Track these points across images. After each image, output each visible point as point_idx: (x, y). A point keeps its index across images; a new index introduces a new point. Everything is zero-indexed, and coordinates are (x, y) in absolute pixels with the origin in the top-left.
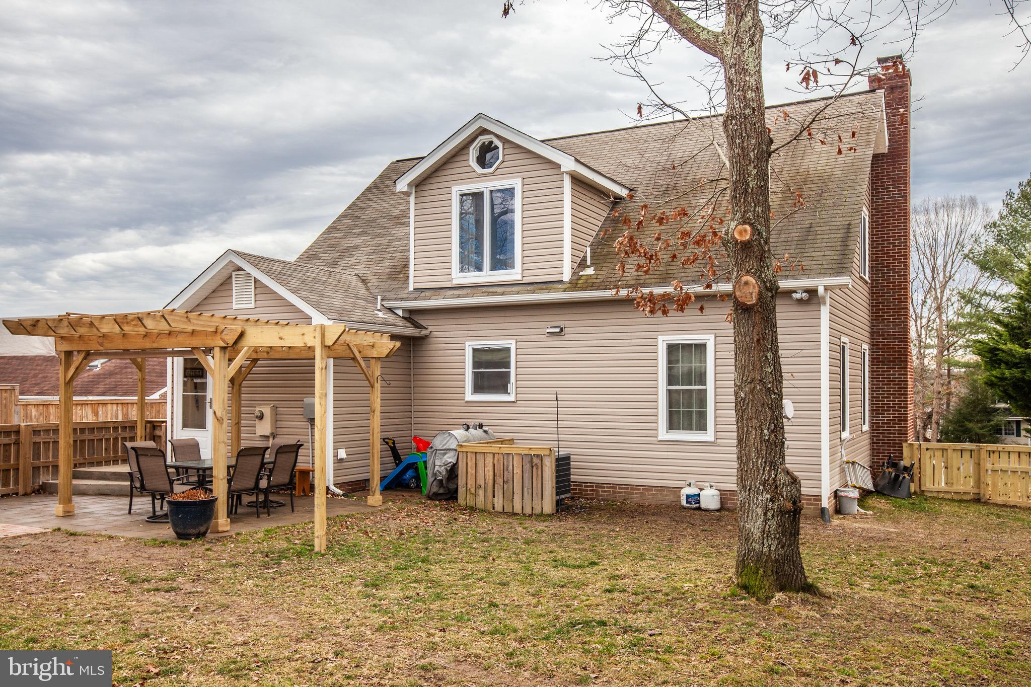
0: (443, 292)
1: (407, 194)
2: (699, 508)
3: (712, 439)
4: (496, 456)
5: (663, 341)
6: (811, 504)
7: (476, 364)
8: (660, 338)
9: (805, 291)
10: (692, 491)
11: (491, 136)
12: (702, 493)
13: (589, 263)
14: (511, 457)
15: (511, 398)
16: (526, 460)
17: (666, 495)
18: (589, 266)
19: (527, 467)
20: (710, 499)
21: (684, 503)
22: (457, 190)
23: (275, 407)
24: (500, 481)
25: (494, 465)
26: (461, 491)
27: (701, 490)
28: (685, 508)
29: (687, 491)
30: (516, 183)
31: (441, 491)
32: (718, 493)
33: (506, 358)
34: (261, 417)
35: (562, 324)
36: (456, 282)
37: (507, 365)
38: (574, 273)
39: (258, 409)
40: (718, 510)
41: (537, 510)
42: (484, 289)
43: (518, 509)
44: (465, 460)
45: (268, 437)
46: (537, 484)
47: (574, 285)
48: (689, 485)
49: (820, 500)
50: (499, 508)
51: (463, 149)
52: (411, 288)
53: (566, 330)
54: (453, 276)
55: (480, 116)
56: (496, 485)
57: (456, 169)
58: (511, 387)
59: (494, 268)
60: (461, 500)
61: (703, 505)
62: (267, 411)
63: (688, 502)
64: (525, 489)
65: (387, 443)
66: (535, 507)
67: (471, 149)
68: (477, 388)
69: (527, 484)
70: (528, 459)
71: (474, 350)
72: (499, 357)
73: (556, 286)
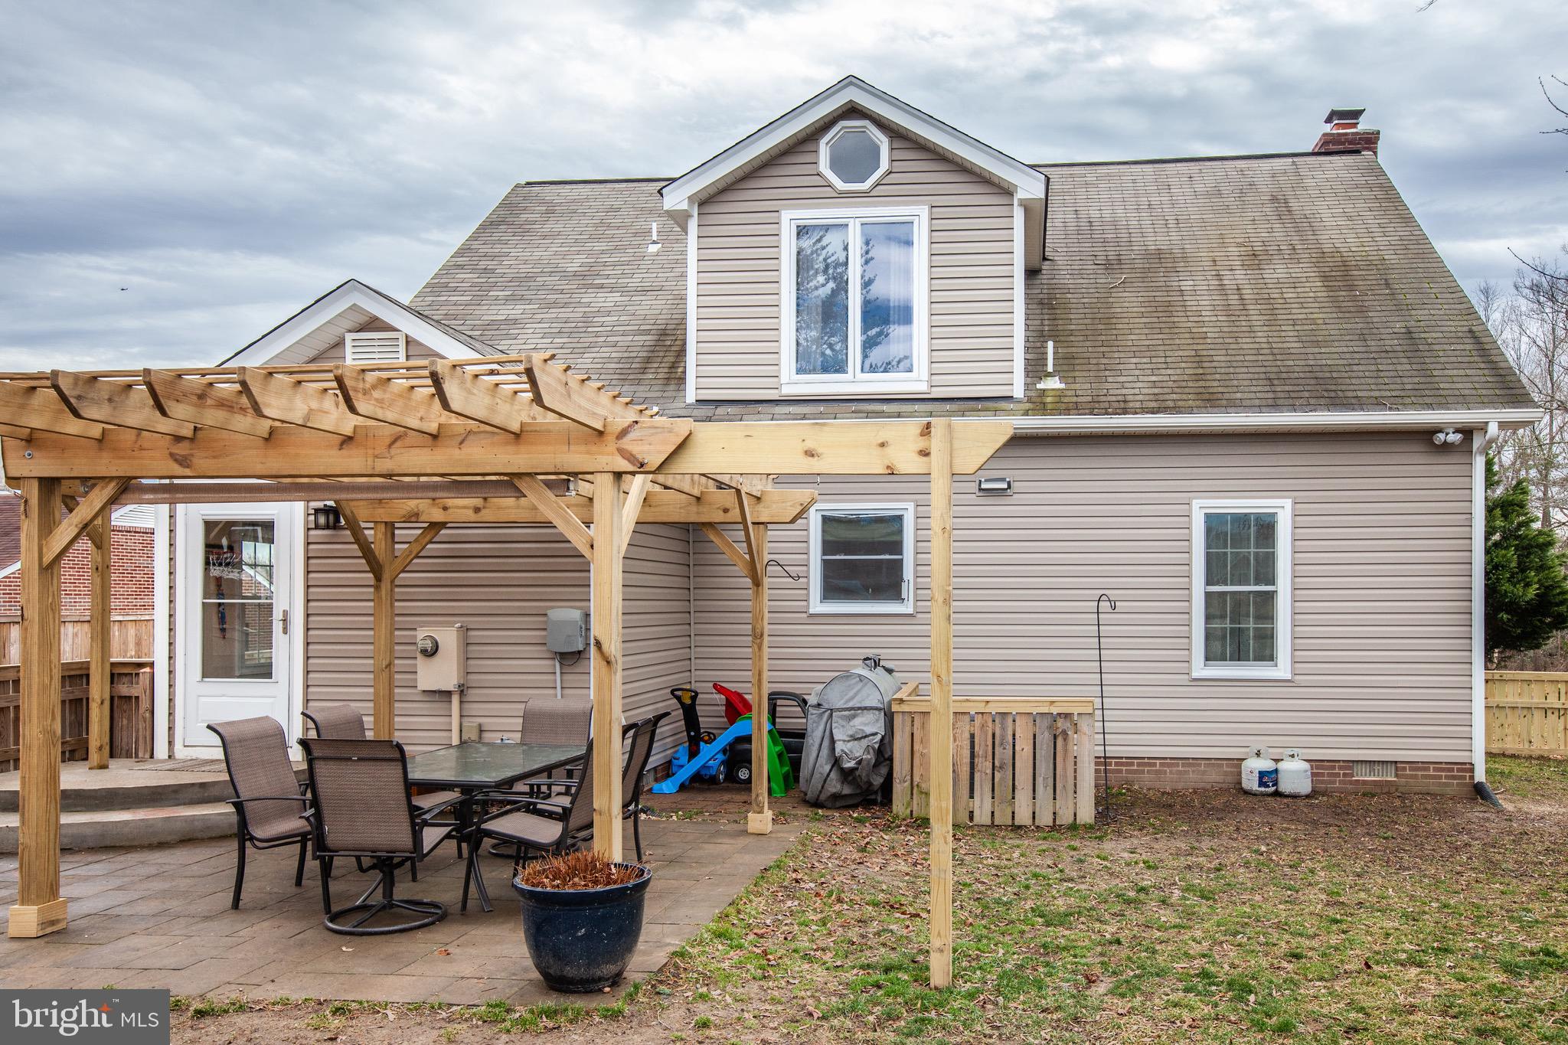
0: (760, 408)
1: (680, 219)
2: (1277, 794)
3: (1289, 676)
4: (978, 720)
5: (1199, 509)
6: (1454, 777)
7: (828, 547)
8: (1196, 504)
9: (1457, 431)
10: (1266, 765)
11: (866, 123)
12: (1281, 766)
13: (1050, 369)
14: (1010, 720)
15: (907, 608)
16: (1045, 723)
17: (1204, 773)
18: (1049, 375)
19: (1044, 738)
20: (1295, 776)
21: (1255, 786)
22: (789, 218)
23: (465, 630)
24: (984, 765)
25: (972, 736)
26: (899, 789)
27: (1277, 761)
28: (1247, 793)
29: (1254, 765)
30: (919, 215)
31: (847, 791)
32: (1307, 765)
33: (893, 534)
34: (431, 652)
35: (1009, 475)
36: (788, 391)
37: (896, 547)
38: (1028, 387)
39: (421, 634)
40: (1307, 796)
41: (1066, 818)
42: (854, 407)
43: (1023, 817)
44: (908, 729)
45: (449, 693)
46: (1065, 769)
47: (1038, 404)
48: (1258, 754)
49: (1472, 770)
50: (982, 817)
51: (808, 139)
52: (691, 396)
53: (1016, 486)
54: (784, 379)
55: (851, 81)
56: (977, 776)
57: (786, 177)
58: (908, 589)
59: (868, 367)
60: (899, 805)
61: (1285, 787)
62: (448, 638)
63: (1262, 784)
64: (1040, 780)
65: (679, 698)
66: (1060, 812)
67: (823, 142)
68: (831, 591)
69: (1044, 769)
70: (1046, 723)
71: (826, 520)
72: (878, 533)
73: (1003, 405)
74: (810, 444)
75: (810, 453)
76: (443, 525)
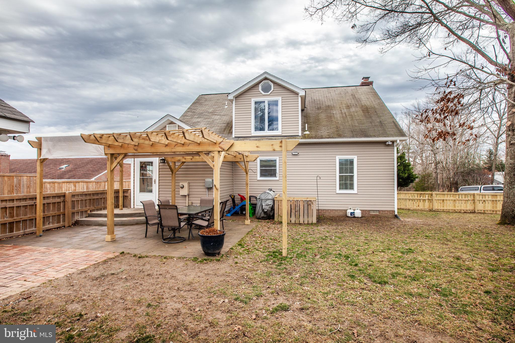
0: (247, 138)
1: (231, 101)
2: (354, 217)
3: (356, 193)
4: (292, 202)
5: (338, 158)
6: (391, 213)
7: (261, 166)
9: (391, 142)
10: (352, 211)
11: (269, 81)
12: (355, 211)
13: (306, 130)
14: (299, 202)
15: (277, 179)
17: (339, 213)
18: (306, 131)
19: (306, 205)
20: (358, 213)
21: (350, 215)
22: (253, 100)
23: (189, 183)
24: (293, 211)
25: (291, 205)
26: (276, 216)
27: (354, 210)
28: (348, 217)
29: (349, 211)
30: (279, 99)
31: (265, 216)
32: (360, 211)
33: (274, 163)
34: (182, 187)
35: (298, 151)
36: (253, 135)
37: (275, 166)
38: (302, 133)
39: (181, 184)
40: (361, 218)
42: (266, 138)
43: (301, 222)
44: (278, 203)
45: (186, 196)
46: (310, 212)
47: (304, 137)
48: (350, 209)
49: (395, 212)
50: (293, 222)
51: (257, 84)
52: (233, 136)
53: (300, 153)
54: (252, 132)
55: (266, 73)
56: (292, 213)
57: (253, 92)
58: (278, 175)
59: (269, 130)
60: (276, 219)
61: (356, 215)
62: (186, 185)
63: (351, 215)
64: (305, 214)
65: (231, 197)
66: (309, 221)
67: (260, 85)
68: (262, 175)
69: (306, 212)
70: (306, 202)
71: (261, 161)
72: (271, 163)
73: (297, 137)
74: (258, 145)
75: (257, 147)
76: (185, 162)
